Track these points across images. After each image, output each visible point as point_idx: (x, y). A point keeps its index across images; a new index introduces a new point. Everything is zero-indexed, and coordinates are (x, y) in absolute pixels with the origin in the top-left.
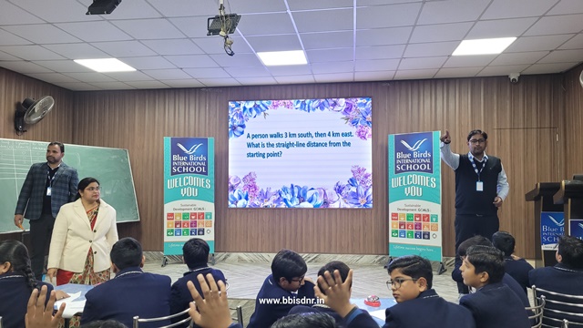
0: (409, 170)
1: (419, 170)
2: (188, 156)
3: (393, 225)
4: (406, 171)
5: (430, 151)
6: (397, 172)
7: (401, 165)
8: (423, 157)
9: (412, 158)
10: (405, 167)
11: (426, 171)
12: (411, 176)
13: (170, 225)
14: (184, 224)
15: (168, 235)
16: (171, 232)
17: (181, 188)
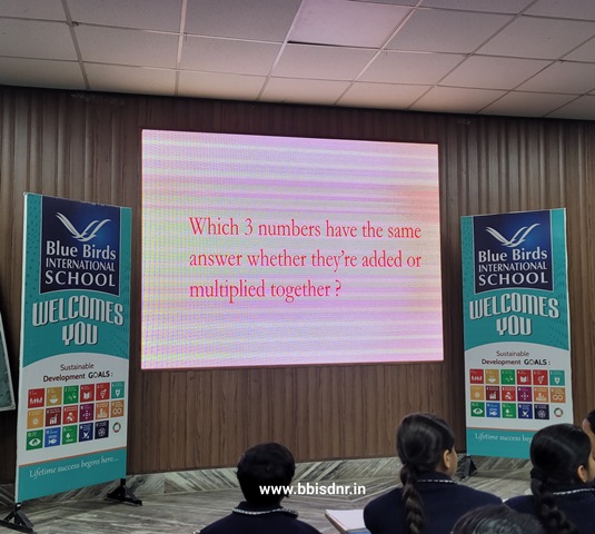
0: (504, 285)
1: (525, 284)
2: (79, 245)
3: (472, 393)
4: (499, 286)
5: (547, 247)
6: (479, 289)
7: (487, 274)
8: (531, 260)
9: (509, 260)
10: (495, 280)
11: (539, 285)
12: (508, 297)
13: (35, 422)
14: (66, 414)
15: (29, 448)
16: (37, 439)
17: (64, 323)
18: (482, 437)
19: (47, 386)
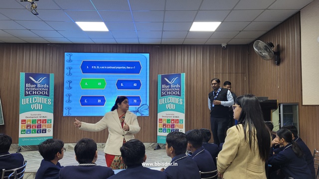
0: (169, 95)
1: (174, 95)
2: (36, 84)
3: (159, 125)
4: (167, 95)
5: (180, 84)
6: (162, 96)
7: (164, 91)
8: (176, 88)
9: (170, 88)
10: (166, 93)
11: (177, 95)
12: (169, 98)
13: (23, 127)
14: (33, 126)
15: (22, 133)
16: (24, 131)
17: (31, 104)
18: (161, 138)
19: (26, 119)
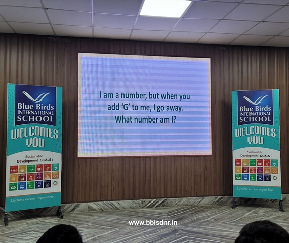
0: (251, 122)
1: (261, 122)
3: (236, 170)
4: (249, 122)
6: (240, 123)
7: (244, 117)
8: (264, 111)
9: (254, 111)
10: (247, 119)
11: (267, 122)
12: (253, 127)
13: (13, 179)
14: (29, 177)
15: (10, 190)
17: (27, 138)
18: (241, 188)
19: (19, 164)
